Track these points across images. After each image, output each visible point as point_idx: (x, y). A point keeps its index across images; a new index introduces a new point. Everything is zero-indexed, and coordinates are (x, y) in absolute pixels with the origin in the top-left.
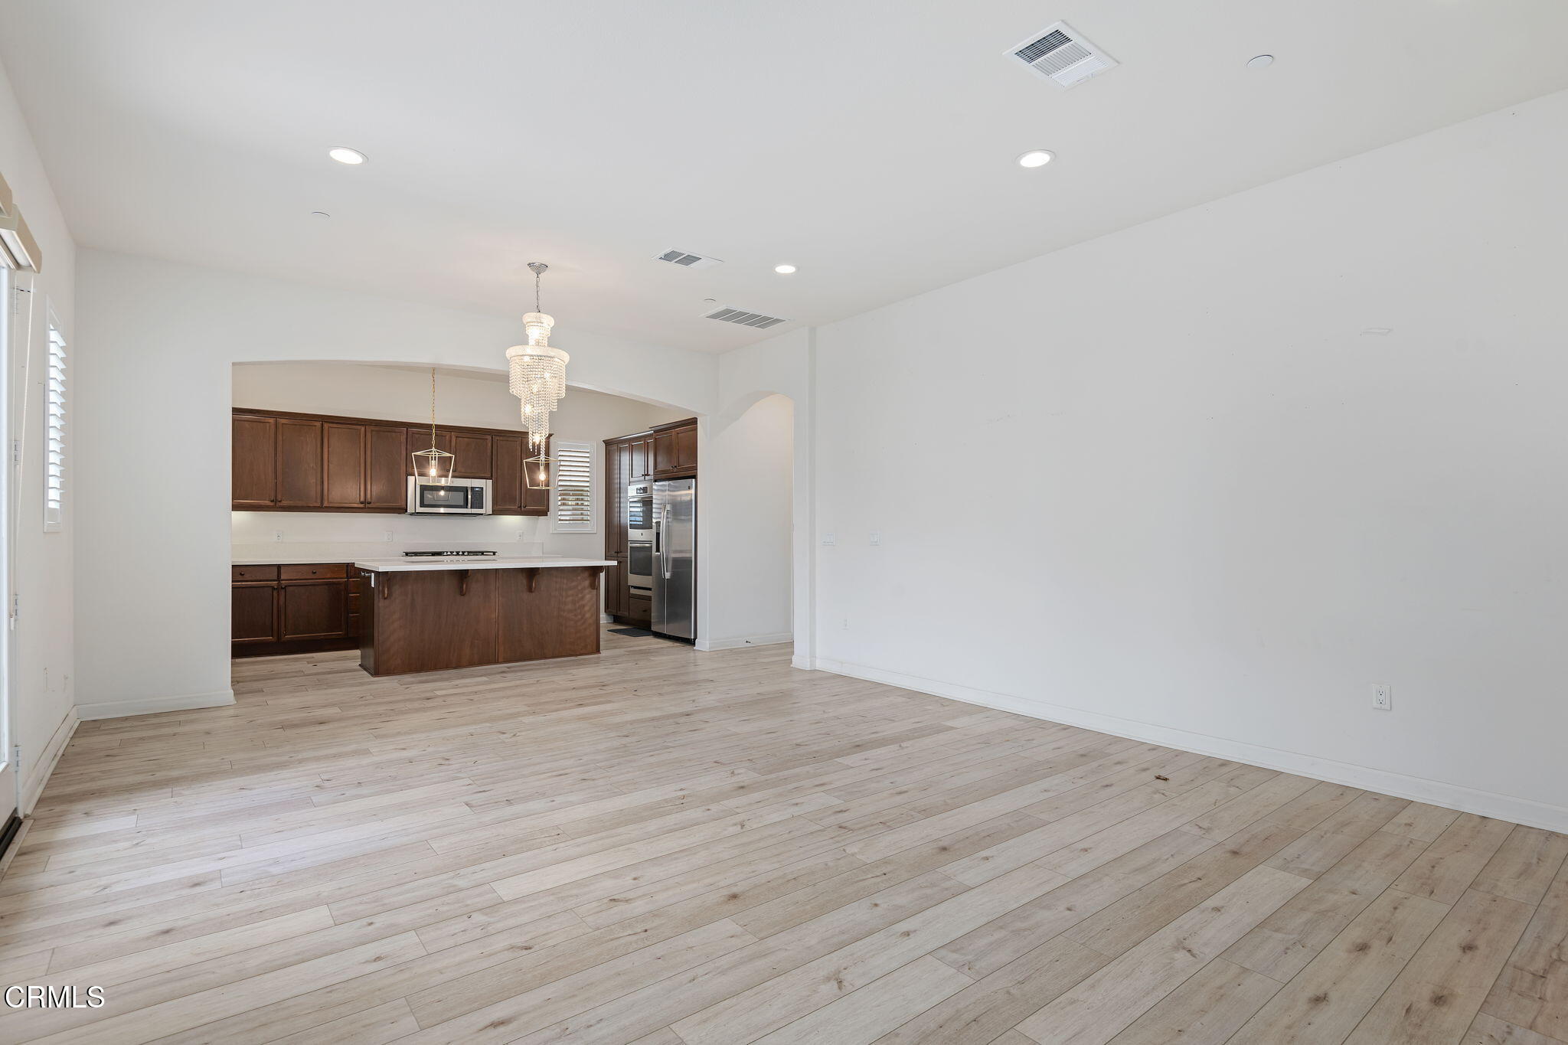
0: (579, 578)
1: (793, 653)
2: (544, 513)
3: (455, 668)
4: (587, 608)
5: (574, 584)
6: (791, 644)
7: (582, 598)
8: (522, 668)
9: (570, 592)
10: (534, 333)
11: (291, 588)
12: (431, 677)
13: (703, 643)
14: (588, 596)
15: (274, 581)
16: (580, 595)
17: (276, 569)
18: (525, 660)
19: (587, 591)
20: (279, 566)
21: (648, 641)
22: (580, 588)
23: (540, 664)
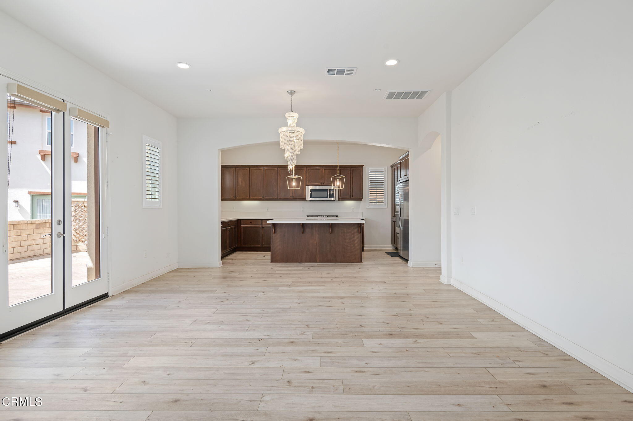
0: (352, 228)
1: (441, 274)
2: (361, 199)
3: (300, 262)
4: (356, 242)
5: (350, 230)
6: (440, 269)
7: (354, 237)
8: (321, 266)
9: (348, 234)
10: (290, 121)
11: (266, 228)
12: (283, 265)
13: (411, 263)
14: (356, 237)
15: (260, 225)
16: (353, 236)
17: (261, 221)
18: (328, 262)
19: (356, 234)
20: (262, 220)
21: (397, 259)
22: (352, 232)
23: (331, 264)
